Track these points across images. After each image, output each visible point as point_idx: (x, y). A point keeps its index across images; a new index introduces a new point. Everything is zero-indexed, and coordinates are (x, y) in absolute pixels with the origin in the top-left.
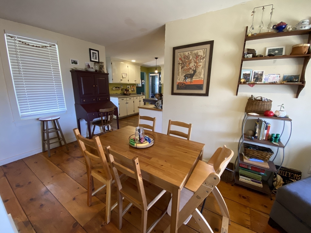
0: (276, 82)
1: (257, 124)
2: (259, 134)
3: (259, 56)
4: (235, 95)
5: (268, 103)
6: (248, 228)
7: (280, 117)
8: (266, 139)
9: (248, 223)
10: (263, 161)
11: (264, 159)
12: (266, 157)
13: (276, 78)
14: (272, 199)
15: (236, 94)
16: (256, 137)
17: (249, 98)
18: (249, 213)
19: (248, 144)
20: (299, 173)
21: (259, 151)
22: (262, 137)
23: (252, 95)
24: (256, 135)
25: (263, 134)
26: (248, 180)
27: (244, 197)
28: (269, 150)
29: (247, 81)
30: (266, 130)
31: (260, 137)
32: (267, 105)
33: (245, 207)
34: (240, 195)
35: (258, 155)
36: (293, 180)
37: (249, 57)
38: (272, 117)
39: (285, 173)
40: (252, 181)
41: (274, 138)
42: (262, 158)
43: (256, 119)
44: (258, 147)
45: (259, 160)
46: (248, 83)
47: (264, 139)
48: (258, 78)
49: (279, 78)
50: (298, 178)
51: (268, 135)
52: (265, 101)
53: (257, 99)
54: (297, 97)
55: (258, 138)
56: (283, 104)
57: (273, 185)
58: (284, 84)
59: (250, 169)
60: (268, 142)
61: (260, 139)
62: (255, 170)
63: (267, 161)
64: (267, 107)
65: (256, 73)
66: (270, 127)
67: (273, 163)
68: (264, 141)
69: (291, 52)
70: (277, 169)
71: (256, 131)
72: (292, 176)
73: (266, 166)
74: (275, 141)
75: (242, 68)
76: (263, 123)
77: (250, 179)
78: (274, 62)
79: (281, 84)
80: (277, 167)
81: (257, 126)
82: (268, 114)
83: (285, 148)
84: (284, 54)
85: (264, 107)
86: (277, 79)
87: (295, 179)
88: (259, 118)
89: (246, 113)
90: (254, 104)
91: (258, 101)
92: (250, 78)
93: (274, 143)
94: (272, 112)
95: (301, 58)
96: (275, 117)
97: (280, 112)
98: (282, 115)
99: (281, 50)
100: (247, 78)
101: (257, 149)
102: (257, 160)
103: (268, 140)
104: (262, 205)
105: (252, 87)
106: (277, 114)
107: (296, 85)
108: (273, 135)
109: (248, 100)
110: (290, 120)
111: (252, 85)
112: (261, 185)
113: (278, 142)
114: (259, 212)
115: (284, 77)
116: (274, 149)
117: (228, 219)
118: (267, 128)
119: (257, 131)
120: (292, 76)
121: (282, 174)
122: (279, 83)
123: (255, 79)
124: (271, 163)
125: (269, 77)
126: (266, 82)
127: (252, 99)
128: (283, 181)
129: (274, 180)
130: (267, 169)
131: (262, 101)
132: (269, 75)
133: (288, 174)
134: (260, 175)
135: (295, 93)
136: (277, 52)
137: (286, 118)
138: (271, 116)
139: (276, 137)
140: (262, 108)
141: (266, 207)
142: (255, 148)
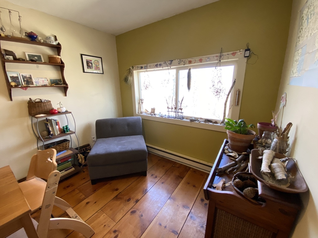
0: (47, 85)
1: (47, 124)
2: (53, 131)
3: (21, 59)
4: (9, 101)
5: (48, 103)
6: (85, 199)
7: (63, 112)
8: (61, 133)
9: (83, 196)
10: (66, 151)
11: (66, 149)
12: (66, 146)
13: (45, 81)
14: (84, 172)
15: (10, 99)
16: (52, 135)
17: (29, 101)
18: (79, 191)
19: (47, 144)
20: (88, 145)
21: (60, 145)
22: (57, 133)
23: (30, 99)
24: (51, 133)
25: (56, 130)
26: (63, 173)
27: (68, 187)
28: (65, 140)
29: (19, 84)
30: (57, 125)
31: (56, 133)
32: (48, 105)
33: (74, 190)
34: (64, 188)
35: (60, 149)
36: (88, 151)
37: (10, 59)
38: (58, 114)
39: (82, 150)
40: (66, 171)
41: (65, 129)
42: (64, 149)
43: (45, 120)
44: (56, 143)
45: (63, 152)
46: (20, 86)
47: (59, 133)
48: (29, 81)
49: (47, 82)
50: (89, 148)
51: (60, 129)
52: (45, 102)
53: (36, 101)
54: (66, 95)
55: (54, 135)
56: (60, 102)
57: (79, 163)
58: (53, 86)
59: (60, 162)
60: (63, 134)
61: (56, 135)
62: (64, 161)
63: (68, 149)
64: (49, 107)
65: (24, 76)
66: (58, 122)
67: (72, 148)
68: (60, 135)
69: (48, 60)
70: (78, 150)
71: (49, 130)
72: (86, 149)
73: (70, 152)
74: (67, 132)
75: (6, 70)
76: (52, 120)
77: (63, 171)
78: (38, 67)
79: (51, 86)
80: (77, 149)
81: (48, 125)
82: (53, 112)
83: (76, 132)
84: (43, 61)
85: (47, 107)
86: (47, 83)
87: (89, 150)
88: (46, 118)
89: (31, 117)
90: (36, 106)
91: (40, 103)
92: (19, 81)
93: (67, 133)
94: (55, 110)
95: (57, 66)
96: (59, 113)
97: (61, 108)
98: (64, 110)
99: (39, 57)
100: (16, 81)
101: (56, 144)
102: (61, 153)
103: (62, 132)
104: (82, 180)
105: (26, 90)
106: (60, 110)
107: (62, 86)
108: (63, 127)
109: (28, 103)
110: (70, 113)
111: (24, 88)
112: (73, 169)
113: (69, 131)
114: (83, 185)
115: (51, 80)
116: (68, 137)
117: (71, 208)
118: (57, 124)
119: (51, 129)
120: (56, 80)
121: (81, 152)
122: (49, 86)
123: (26, 82)
124: (71, 149)
125: (39, 81)
126: (38, 85)
127: (33, 102)
128: (83, 156)
129: (78, 159)
130: (72, 154)
131: (42, 102)
132: (38, 79)
133: (83, 149)
134: (69, 162)
135: (63, 93)
136: (36, 58)
137: (66, 112)
138: (56, 113)
139: (67, 128)
140: (46, 109)
141: (84, 178)
142: (54, 145)
